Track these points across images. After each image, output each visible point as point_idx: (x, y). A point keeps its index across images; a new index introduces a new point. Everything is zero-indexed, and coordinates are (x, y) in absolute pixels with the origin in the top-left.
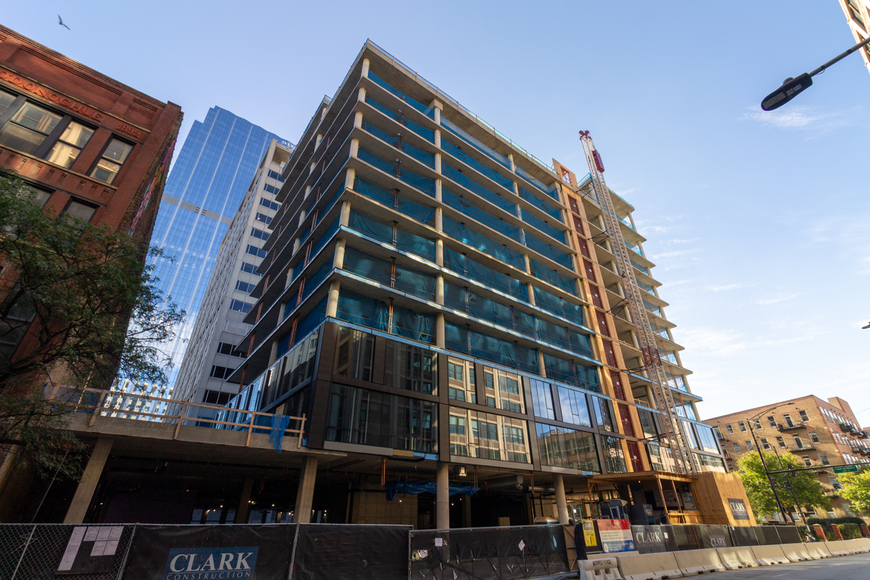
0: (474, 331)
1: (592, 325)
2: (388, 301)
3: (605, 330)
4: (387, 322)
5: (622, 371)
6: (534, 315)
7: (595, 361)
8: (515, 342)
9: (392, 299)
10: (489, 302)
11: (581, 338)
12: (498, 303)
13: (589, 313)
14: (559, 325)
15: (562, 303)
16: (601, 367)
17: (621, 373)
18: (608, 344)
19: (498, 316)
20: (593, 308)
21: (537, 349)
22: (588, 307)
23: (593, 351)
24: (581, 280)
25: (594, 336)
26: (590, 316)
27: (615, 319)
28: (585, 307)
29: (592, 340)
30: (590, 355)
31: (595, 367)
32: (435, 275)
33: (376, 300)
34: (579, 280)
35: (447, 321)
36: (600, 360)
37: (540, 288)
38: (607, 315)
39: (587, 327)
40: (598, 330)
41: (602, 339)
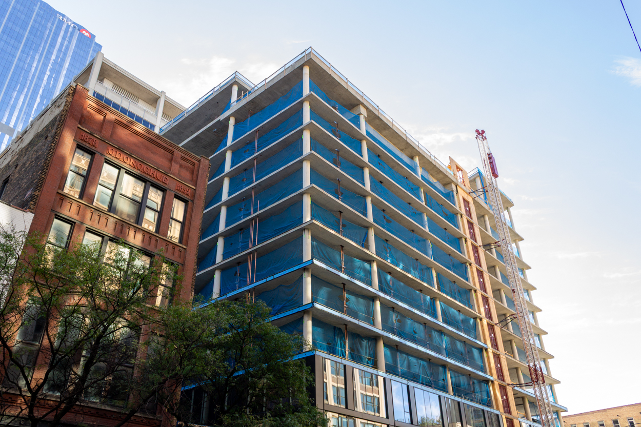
0: (402, 352)
1: (485, 339)
2: (343, 327)
3: (495, 345)
4: (344, 348)
5: (508, 385)
6: (441, 332)
7: (488, 376)
8: (429, 360)
9: (346, 325)
10: (409, 322)
11: (476, 353)
12: (417, 322)
13: (482, 326)
14: (460, 341)
15: (460, 317)
16: (492, 382)
17: (507, 387)
18: (497, 357)
19: (416, 336)
20: (485, 321)
21: (445, 366)
22: (481, 319)
23: (485, 366)
24: (475, 291)
25: (486, 350)
26: (483, 330)
27: (501, 330)
28: (478, 320)
29: (485, 353)
30: (483, 369)
31: (487, 381)
32: (373, 298)
33: (335, 327)
34: (473, 291)
35: (385, 345)
36: (491, 375)
37: (444, 302)
38: (495, 327)
39: (480, 341)
40: (489, 345)
41: (493, 353)
